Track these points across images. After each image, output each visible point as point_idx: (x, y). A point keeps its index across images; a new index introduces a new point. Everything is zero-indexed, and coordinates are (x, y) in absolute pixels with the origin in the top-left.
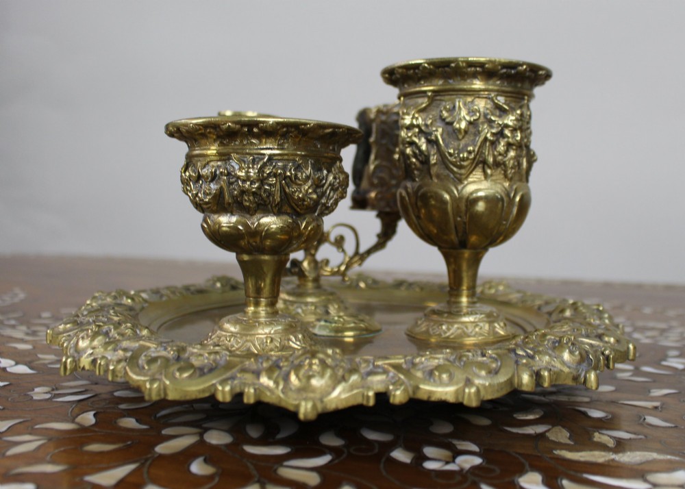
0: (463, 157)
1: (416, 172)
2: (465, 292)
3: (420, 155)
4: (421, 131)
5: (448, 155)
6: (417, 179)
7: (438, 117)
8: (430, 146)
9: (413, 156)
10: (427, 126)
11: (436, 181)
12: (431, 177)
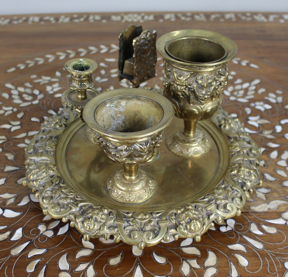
1: (182, 100)
3: (185, 95)
4: (187, 87)
5: (199, 97)
6: (182, 102)
7: (194, 81)
8: (190, 93)
9: (181, 95)
10: (190, 85)
11: (192, 105)
12: (190, 103)
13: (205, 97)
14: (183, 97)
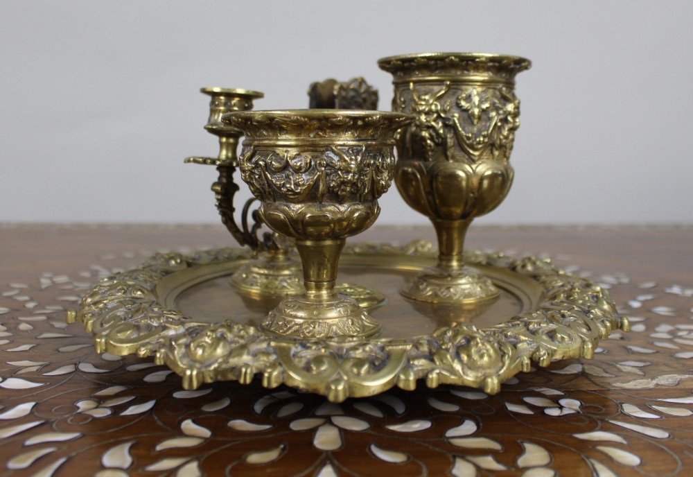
0: (480, 141)
1: (430, 153)
2: (455, 258)
3: (437, 138)
4: (439, 117)
5: (465, 139)
6: (430, 159)
7: (454, 104)
8: (446, 130)
9: (429, 139)
10: (445, 112)
11: (451, 161)
12: (447, 158)
13: (478, 140)
14: (432, 144)
